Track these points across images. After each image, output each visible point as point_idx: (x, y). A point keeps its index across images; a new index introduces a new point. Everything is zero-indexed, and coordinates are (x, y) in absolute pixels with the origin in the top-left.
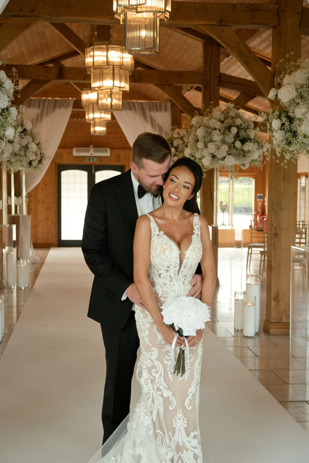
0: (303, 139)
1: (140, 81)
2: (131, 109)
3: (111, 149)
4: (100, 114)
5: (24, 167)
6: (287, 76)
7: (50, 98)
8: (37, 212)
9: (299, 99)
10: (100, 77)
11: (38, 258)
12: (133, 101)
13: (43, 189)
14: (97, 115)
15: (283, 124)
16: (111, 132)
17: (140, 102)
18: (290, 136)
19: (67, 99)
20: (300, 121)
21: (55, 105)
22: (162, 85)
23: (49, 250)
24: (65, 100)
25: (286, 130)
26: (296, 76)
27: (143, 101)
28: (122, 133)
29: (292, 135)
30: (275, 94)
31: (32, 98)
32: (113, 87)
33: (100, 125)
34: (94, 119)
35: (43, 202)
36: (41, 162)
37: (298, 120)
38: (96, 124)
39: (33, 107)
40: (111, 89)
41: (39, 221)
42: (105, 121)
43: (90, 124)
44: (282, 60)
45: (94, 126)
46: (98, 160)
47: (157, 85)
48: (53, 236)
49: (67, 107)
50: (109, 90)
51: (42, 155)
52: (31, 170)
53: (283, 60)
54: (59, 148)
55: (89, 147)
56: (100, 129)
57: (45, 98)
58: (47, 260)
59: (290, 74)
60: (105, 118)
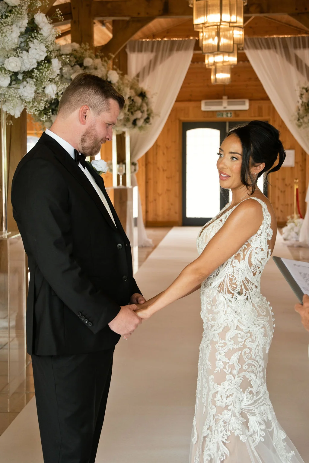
1: (268, 12)
2: (269, 48)
3: (250, 100)
4: (223, 57)
5: (127, 128)
7: (166, 39)
8: (157, 183)
10: (204, 10)
11: (150, 241)
12: (272, 37)
13: (164, 154)
14: (219, 58)
16: (250, 79)
17: (282, 38)
19: (187, 39)
21: (173, 47)
22: (298, 14)
23: (170, 229)
24: (185, 40)
27: (286, 36)
28: (257, 79)
31: (144, 40)
32: (220, 23)
33: (222, 71)
34: (215, 63)
35: (164, 170)
36: (148, 121)
38: (218, 70)
39: (145, 51)
40: (217, 26)
41: (159, 194)
42: (230, 66)
43: (211, 69)
45: (216, 73)
46: (233, 115)
47: (292, 15)
48: (176, 213)
49: (187, 49)
50: (216, 27)
51: (149, 112)
52: (136, 130)
54: (176, 101)
55: (221, 98)
56: (223, 76)
57: (160, 40)
58: (162, 244)
60: (229, 61)
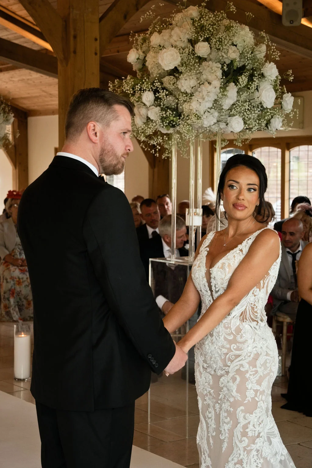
0: (196, 121)
6: (156, 34)
9: (183, 68)
15: (157, 99)
18: (171, 115)
20: (187, 96)
25: (162, 106)
26: (171, 36)
29: (174, 114)
30: (137, 57)
37: (185, 95)
44: (149, 13)
53: (151, 13)
59: (160, 32)
